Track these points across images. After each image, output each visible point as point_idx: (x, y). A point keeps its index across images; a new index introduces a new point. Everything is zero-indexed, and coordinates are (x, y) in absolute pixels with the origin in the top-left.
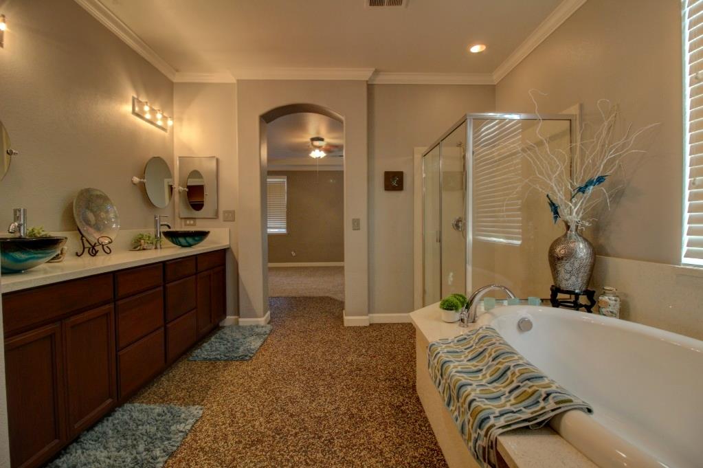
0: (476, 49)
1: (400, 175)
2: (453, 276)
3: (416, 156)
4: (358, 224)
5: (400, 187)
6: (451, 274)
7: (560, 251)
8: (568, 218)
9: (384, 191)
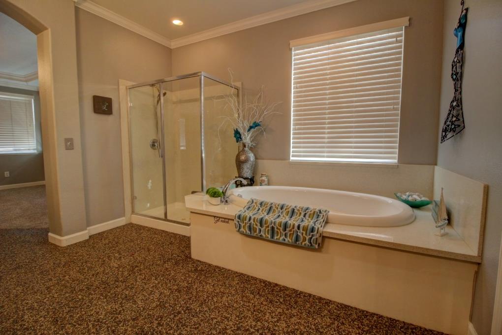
0: (177, 22)
1: (109, 101)
2: (151, 183)
3: (121, 87)
4: (72, 144)
5: (109, 111)
6: (150, 181)
7: (243, 158)
8: (244, 141)
9: (93, 113)
